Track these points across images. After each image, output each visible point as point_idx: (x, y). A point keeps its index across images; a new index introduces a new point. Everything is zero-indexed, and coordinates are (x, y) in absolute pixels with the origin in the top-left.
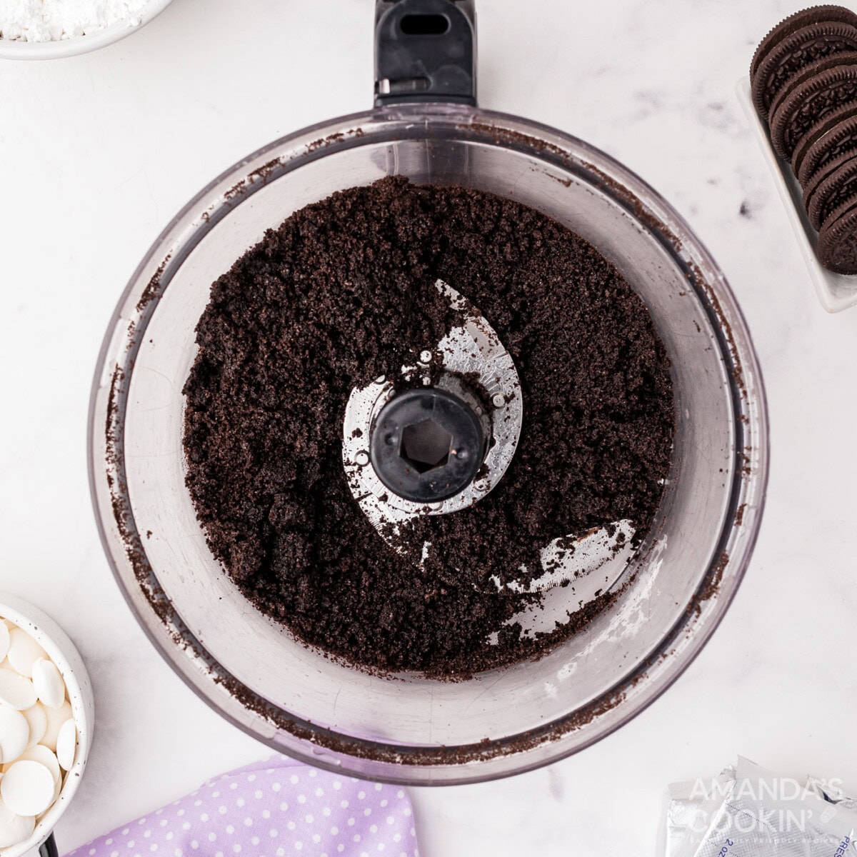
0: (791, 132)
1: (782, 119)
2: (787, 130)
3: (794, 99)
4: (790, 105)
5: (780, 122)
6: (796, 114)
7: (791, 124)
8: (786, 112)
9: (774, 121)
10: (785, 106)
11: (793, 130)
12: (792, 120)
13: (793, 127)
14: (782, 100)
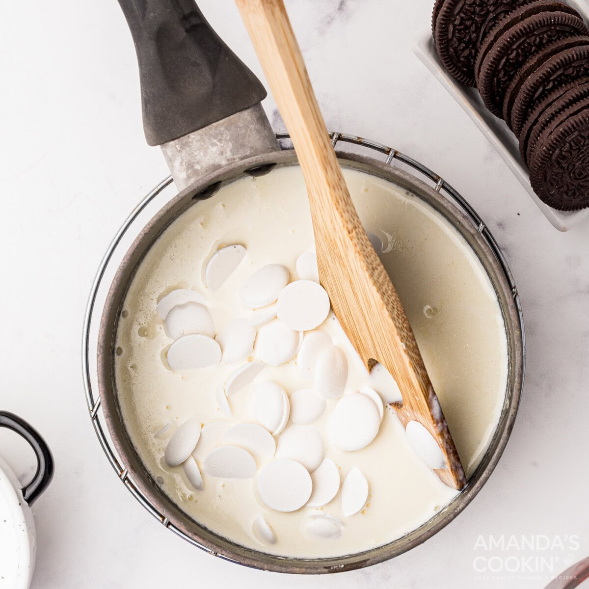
0: (499, 80)
1: (490, 66)
2: (495, 79)
3: (502, 45)
4: (498, 51)
5: (488, 69)
6: (504, 60)
7: (499, 72)
8: (494, 59)
9: (482, 69)
10: (492, 53)
11: (500, 78)
12: (500, 67)
13: (501, 75)
14: (490, 47)
